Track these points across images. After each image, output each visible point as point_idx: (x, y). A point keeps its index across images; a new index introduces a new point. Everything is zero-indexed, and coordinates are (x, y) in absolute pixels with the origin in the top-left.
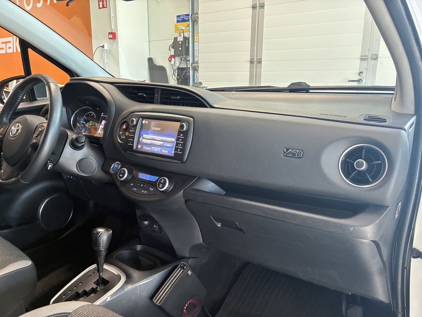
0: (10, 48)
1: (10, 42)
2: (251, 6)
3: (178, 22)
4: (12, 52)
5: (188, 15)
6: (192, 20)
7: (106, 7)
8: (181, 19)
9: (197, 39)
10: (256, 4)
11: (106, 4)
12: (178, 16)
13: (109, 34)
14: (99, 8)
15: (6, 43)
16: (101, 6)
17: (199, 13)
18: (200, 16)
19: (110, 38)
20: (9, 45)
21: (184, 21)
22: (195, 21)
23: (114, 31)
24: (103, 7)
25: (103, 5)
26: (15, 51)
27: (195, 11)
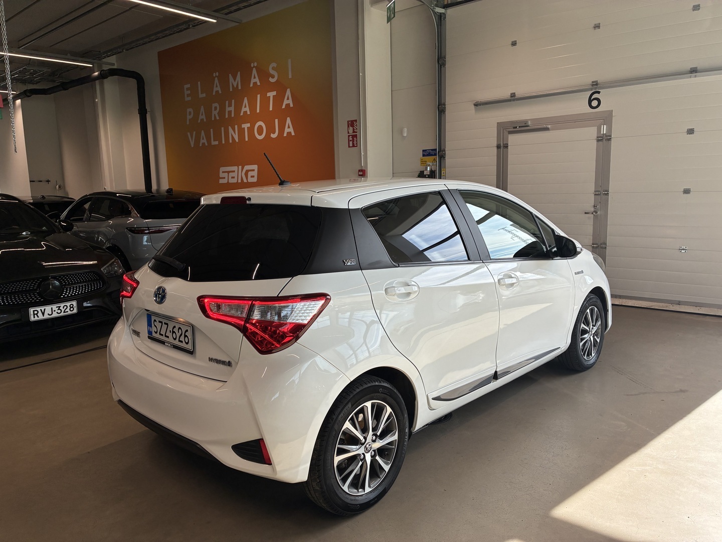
0: (233, 178)
1: (234, 171)
2: (496, 145)
3: (424, 155)
4: (236, 182)
5: (436, 150)
6: (439, 156)
7: (357, 146)
8: (426, 153)
9: (443, 173)
10: (500, 145)
11: (357, 143)
12: (423, 151)
13: (359, 171)
14: (349, 147)
15: (228, 172)
16: (351, 145)
17: (446, 149)
18: (447, 152)
19: (359, 175)
20: (231, 175)
21: (429, 155)
22: (442, 157)
23: (363, 169)
24: (353, 146)
25: (353, 144)
26: (240, 181)
27: (442, 148)
